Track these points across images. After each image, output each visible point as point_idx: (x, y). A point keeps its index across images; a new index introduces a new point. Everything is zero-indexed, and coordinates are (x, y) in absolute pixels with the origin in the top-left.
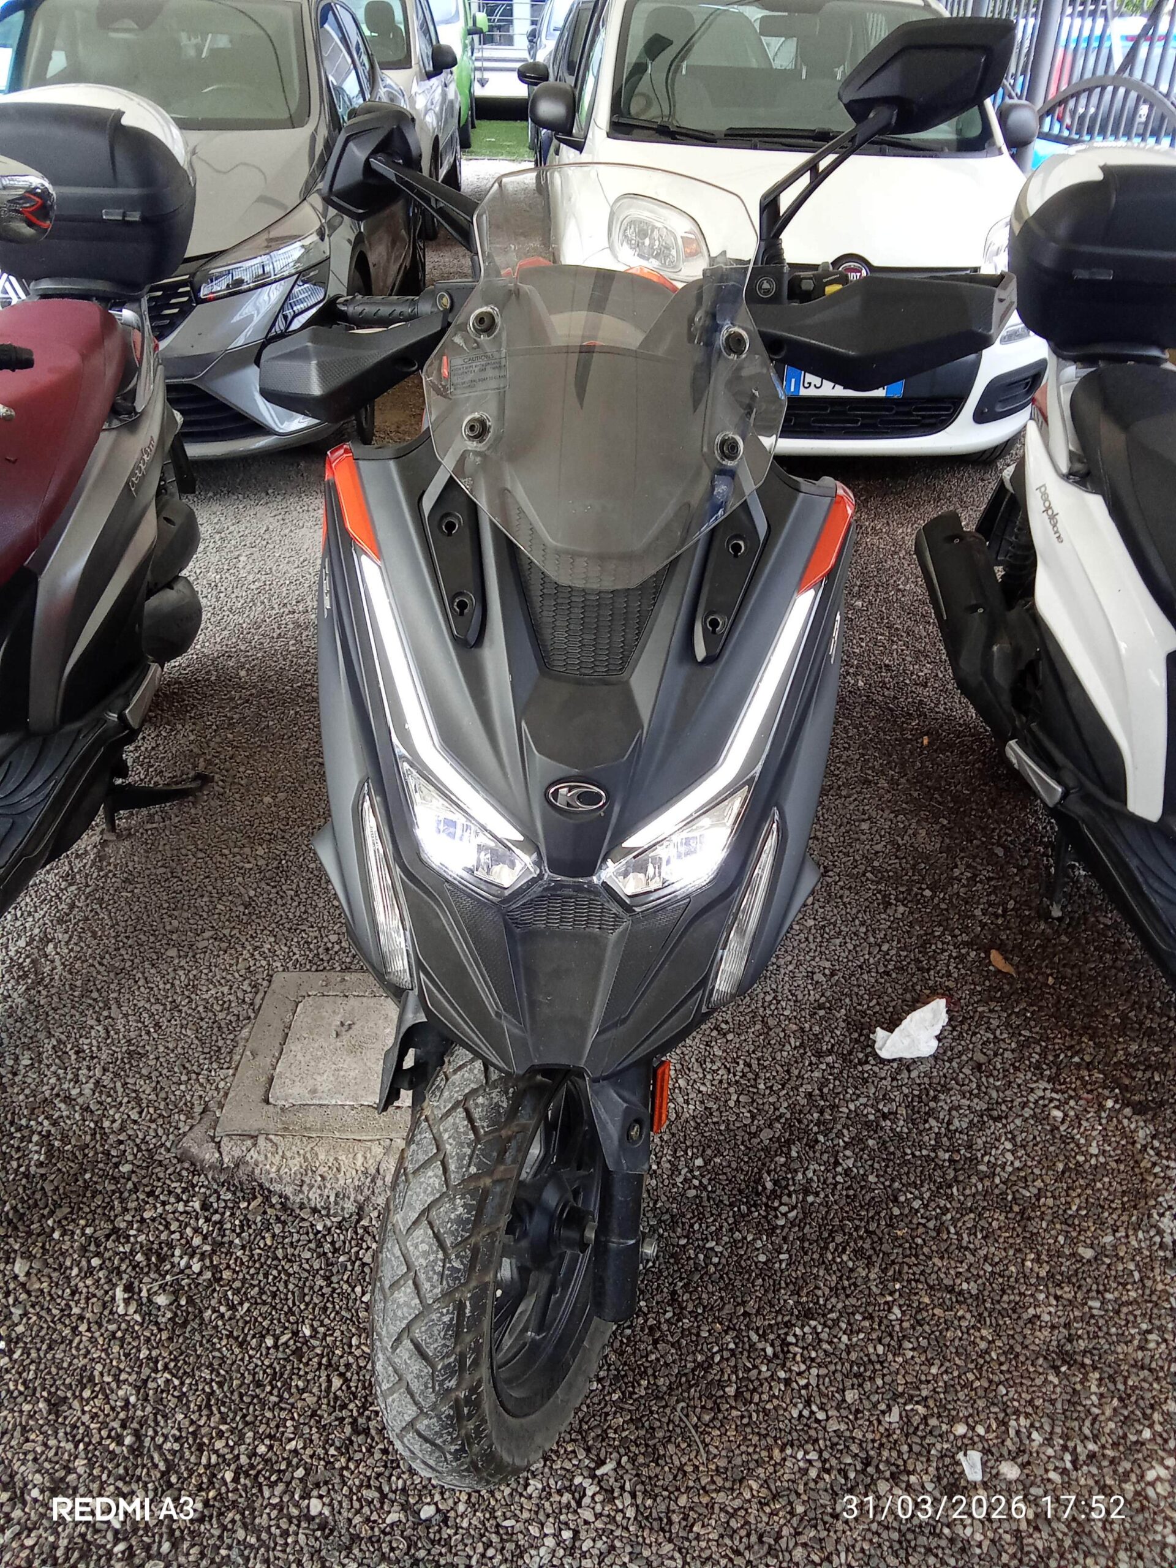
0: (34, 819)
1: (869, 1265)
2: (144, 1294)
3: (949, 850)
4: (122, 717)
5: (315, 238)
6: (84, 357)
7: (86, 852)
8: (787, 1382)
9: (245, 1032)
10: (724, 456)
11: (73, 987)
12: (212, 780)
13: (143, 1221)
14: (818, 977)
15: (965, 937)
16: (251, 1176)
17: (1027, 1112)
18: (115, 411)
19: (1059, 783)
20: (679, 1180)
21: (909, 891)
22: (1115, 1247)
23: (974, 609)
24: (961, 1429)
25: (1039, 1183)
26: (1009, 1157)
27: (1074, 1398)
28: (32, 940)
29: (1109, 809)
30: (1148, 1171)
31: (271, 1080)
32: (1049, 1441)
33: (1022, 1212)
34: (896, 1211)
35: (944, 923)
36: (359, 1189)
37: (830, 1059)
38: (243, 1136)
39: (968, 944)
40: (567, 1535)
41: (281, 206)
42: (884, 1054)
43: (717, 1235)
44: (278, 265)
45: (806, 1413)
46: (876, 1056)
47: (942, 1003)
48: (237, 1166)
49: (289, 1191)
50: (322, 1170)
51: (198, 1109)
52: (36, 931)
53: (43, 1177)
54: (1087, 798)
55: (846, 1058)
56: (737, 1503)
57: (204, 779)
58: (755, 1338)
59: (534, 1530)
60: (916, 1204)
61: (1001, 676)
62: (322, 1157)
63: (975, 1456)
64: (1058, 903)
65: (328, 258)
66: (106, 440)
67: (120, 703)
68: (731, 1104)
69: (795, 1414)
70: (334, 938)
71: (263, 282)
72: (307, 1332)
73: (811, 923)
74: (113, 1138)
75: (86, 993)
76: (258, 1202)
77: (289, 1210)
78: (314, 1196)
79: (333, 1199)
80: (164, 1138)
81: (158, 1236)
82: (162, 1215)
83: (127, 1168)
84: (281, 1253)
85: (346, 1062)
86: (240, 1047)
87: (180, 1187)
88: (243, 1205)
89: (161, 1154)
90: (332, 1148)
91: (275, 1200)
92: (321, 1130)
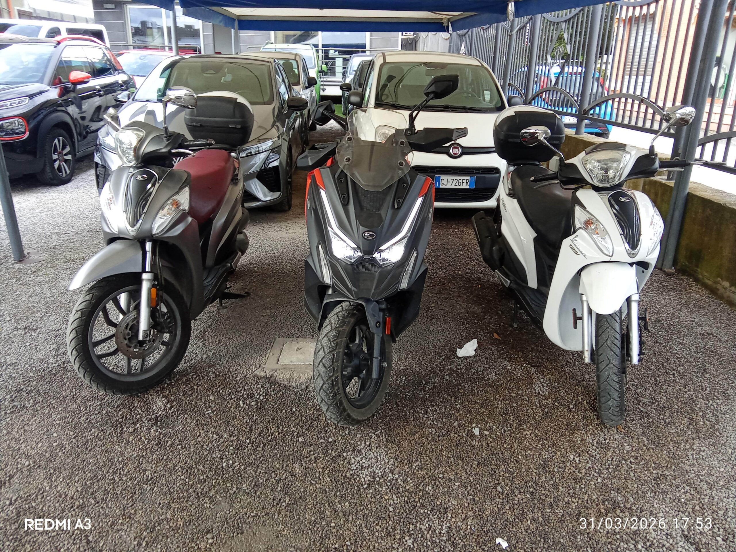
0: (210, 288)
1: (451, 397)
2: (248, 403)
3: (484, 312)
4: (231, 265)
5: (277, 139)
6: (226, 163)
7: (213, 312)
8: (427, 418)
9: (269, 351)
10: (400, 165)
11: (216, 341)
12: (250, 295)
13: (245, 389)
14: (441, 340)
15: (487, 331)
16: (275, 380)
17: (500, 367)
18: (232, 180)
19: (509, 280)
20: (398, 382)
21: (470, 321)
22: (522, 394)
23: (488, 237)
24: (474, 426)
25: (502, 382)
26: (494, 377)
27: (506, 421)
28: (201, 331)
29: (523, 286)
31: (278, 360)
32: (498, 428)
33: (497, 388)
34: (460, 387)
35: (481, 329)
36: (306, 382)
37: (443, 357)
38: (273, 370)
39: (488, 333)
40: (368, 444)
41: (265, 129)
42: (459, 355)
43: (409, 392)
44: (264, 147)
45: (432, 423)
46: (457, 356)
47: (476, 340)
48: (271, 377)
49: (286, 383)
50: (295, 378)
51: (258, 366)
52: (202, 329)
53: (215, 380)
54: (517, 283)
55: (448, 358)
56: (413, 438)
57: (248, 294)
58: (418, 409)
59: (358, 443)
60: (466, 386)
61: (496, 256)
62: (295, 375)
63: (477, 430)
64: (516, 323)
65: (281, 145)
66: (230, 187)
67: (231, 261)
68: (414, 367)
69: (429, 423)
70: (293, 331)
71: (258, 153)
72: (294, 410)
73: (440, 329)
74: (233, 373)
75: (219, 343)
76: (277, 386)
77: (286, 387)
78: (293, 384)
79: (299, 385)
80: (248, 373)
81: (250, 392)
82: (250, 388)
83: (238, 379)
84: (285, 395)
85: (300, 356)
86: (268, 354)
87: (255, 382)
88: (273, 386)
89: (248, 376)
90: (299, 373)
91: (282, 385)
92: (295, 369)
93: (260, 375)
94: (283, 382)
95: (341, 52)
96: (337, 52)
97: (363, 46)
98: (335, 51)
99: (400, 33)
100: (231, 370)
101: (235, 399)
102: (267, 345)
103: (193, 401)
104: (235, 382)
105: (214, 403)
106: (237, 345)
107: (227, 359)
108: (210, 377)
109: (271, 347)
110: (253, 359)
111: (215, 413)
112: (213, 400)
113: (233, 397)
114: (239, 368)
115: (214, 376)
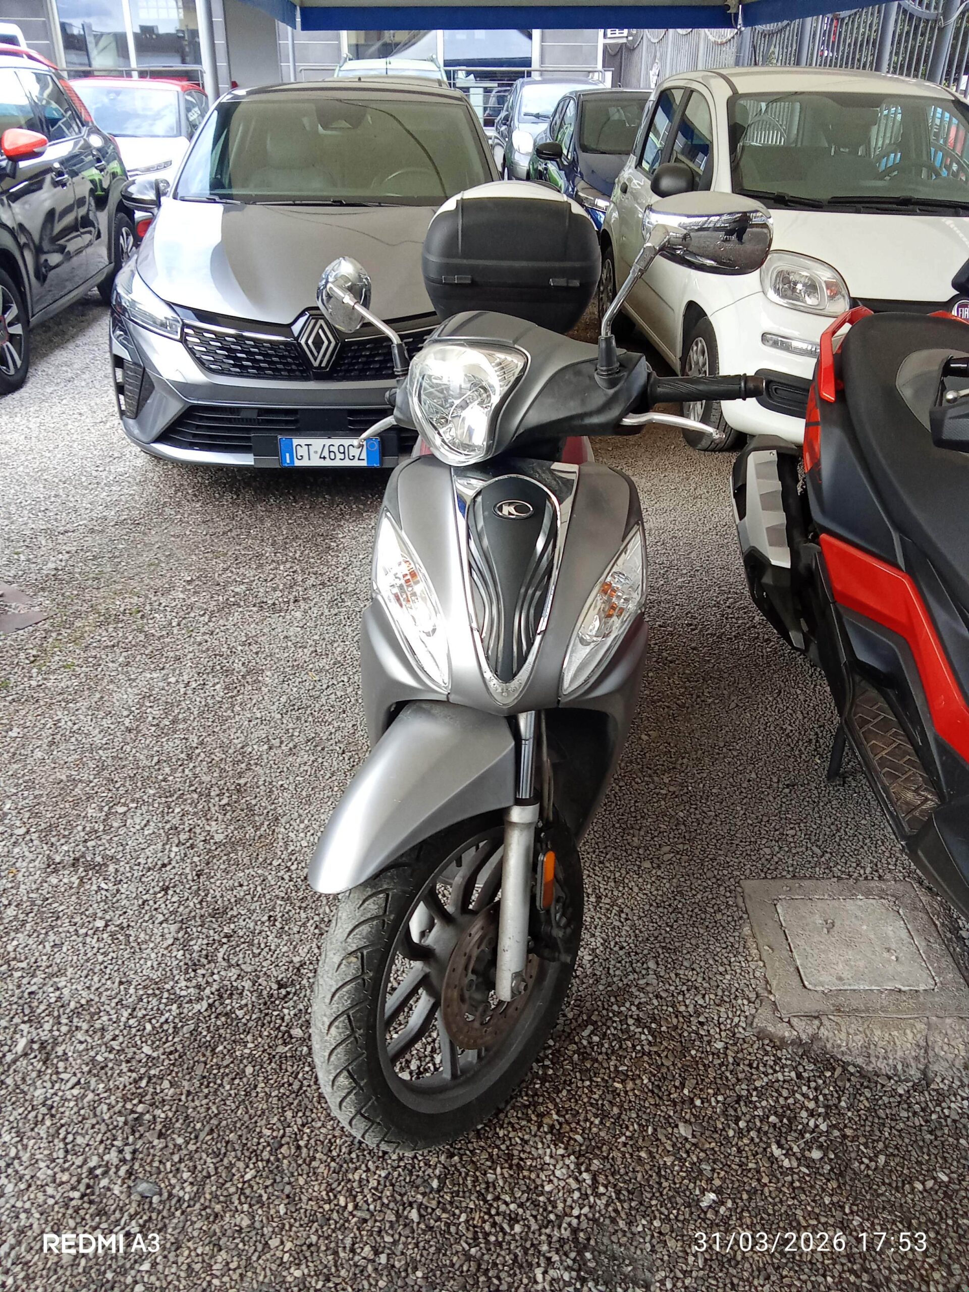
2: (796, 1150)
9: (748, 931)
13: (757, 1089)
16: (824, 1049)
31: (797, 970)
36: (916, 1058)
48: (812, 1041)
62: (878, 1032)
72: (944, 1178)
74: (694, 1021)
76: (839, 1071)
77: (867, 1078)
78: (882, 1066)
79: (899, 1067)
80: (736, 1020)
81: (777, 1101)
82: (770, 1084)
83: (720, 1045)
84: (881, 1113)
85: (850, 954)
86: (750, 943)
87: (770, 1060)
88: (828, 1074)
89: (741, 1033)
90: (884, 1026)
91: (851, 1069)
92: (867, 1010)
93: (780, 1034)
94: (847, 1058)
95: (480, 76)
96: (472, 76)
97: (527, 62)
98: (468, 73)
99: (601, 32)
100: (682, 1008)
101: (753, 1134)
102: (728, 906)
103: (640, 1149)
104: (717, 1062)
105: (702, 1155)
106: (647, 907)
107: (652, 964)
108: (641, 1041)
109: (745, 916)
110: (722, 964)
111: (729, 1204)
112: (694, 1141)
113: (742, 1124)
114: (701, 1002)
115: (650, 1038)
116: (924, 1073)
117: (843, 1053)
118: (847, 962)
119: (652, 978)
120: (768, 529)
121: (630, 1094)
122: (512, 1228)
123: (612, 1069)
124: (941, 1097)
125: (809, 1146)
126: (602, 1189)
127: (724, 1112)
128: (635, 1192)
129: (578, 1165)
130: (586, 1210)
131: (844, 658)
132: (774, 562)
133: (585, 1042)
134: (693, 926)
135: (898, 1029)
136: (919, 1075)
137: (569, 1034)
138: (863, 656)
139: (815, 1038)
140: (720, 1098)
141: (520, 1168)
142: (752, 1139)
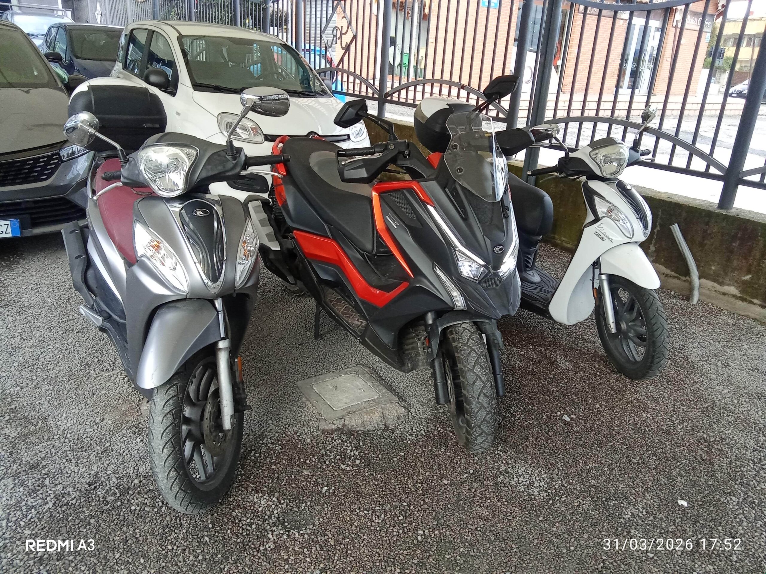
8: (519, 419)
9: (305, 399)
16: (349, 428)
17: (516, 354)
24: (559, 413)
25: (531, 367)
30: (550, 357)
31: (329, 406)
32: (575, 409)
34: (508, 382)
38: (340, 419)
40: (504, 462)
48: (343, 427)
50: (368, 420)
51: (315, 420)
56: (531, 443)
58: (503, 414)
59: (496, 464)
62: (365, 417)
63: (566, 416)
69: (525, 423)
76: (356, 435)
77: (366, 433)
78: (370, 428)
79: (376, 426)
80: (312, 430)
81: (337, 451)
82: (332, 447)
83: (309, 441)
84: (375, 442)
85: (346, 395)
86: (307, 403)
87: (330, 439)
88: (352, 437)
89: (315, 434)
90: (367, 413)
91: (360, 432)
92: (359, 410)
93: (331, 428)
94: (358, 429)
100: (289, 433)
101: (333, 464)
102: (293, 393)
103: (291, 484)
104: (310, 446)
105: (316, 477)
106: (259, 403)
107: (270, 422)
108: (277, 450)
109: (301, 394)
110: (299, 413)
111: (333, 488)
112: (311, 474)
113: (327, 463)
114: (295, 429)
115: (280, 447)
116: (385, 425)
117: (355, 428)
118: (347, 397)
119: (272, 427)
120: (266, 235)
121: (280, 468)
122: (252, 528)
123: (269, 463)
124: (393, 431)
125: (354, 461)
126: (282, 501)
127: (319, 461)
128: (297, 497)
129: (270, 497)
130: (279, 510)
131: (315, 280)
132: (273, 249)
133: (253, 458)
134: (281, 404)
135: (372, 413)
136: (384, 426)
137: (245, 457)
138: (323, 276)
139: (344, 425)
140: (316, 457)
141: (245, 508)
142: (333, 466)
